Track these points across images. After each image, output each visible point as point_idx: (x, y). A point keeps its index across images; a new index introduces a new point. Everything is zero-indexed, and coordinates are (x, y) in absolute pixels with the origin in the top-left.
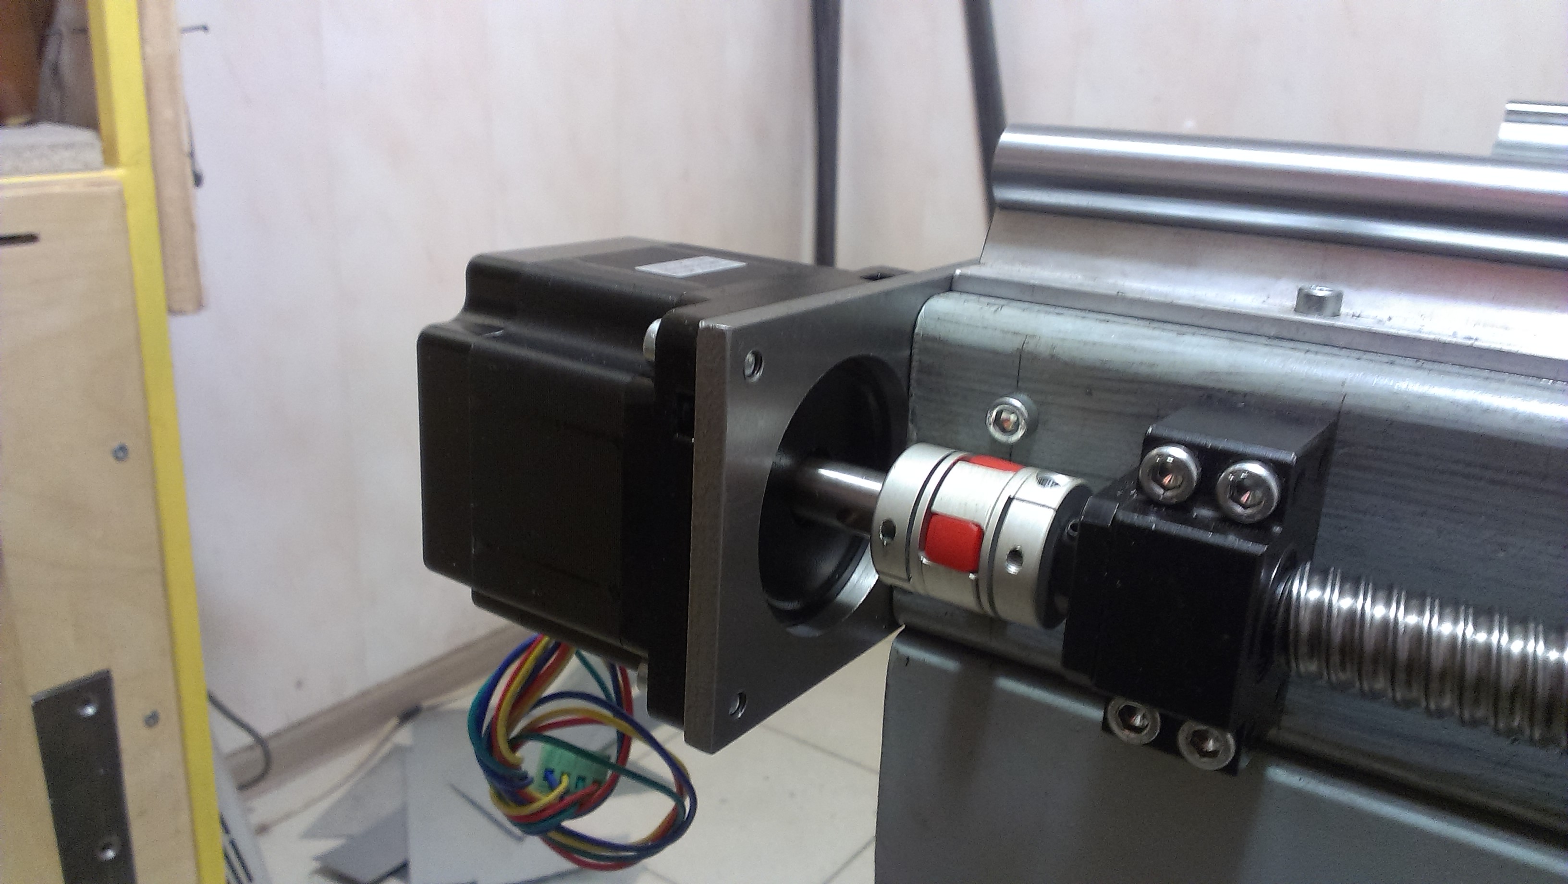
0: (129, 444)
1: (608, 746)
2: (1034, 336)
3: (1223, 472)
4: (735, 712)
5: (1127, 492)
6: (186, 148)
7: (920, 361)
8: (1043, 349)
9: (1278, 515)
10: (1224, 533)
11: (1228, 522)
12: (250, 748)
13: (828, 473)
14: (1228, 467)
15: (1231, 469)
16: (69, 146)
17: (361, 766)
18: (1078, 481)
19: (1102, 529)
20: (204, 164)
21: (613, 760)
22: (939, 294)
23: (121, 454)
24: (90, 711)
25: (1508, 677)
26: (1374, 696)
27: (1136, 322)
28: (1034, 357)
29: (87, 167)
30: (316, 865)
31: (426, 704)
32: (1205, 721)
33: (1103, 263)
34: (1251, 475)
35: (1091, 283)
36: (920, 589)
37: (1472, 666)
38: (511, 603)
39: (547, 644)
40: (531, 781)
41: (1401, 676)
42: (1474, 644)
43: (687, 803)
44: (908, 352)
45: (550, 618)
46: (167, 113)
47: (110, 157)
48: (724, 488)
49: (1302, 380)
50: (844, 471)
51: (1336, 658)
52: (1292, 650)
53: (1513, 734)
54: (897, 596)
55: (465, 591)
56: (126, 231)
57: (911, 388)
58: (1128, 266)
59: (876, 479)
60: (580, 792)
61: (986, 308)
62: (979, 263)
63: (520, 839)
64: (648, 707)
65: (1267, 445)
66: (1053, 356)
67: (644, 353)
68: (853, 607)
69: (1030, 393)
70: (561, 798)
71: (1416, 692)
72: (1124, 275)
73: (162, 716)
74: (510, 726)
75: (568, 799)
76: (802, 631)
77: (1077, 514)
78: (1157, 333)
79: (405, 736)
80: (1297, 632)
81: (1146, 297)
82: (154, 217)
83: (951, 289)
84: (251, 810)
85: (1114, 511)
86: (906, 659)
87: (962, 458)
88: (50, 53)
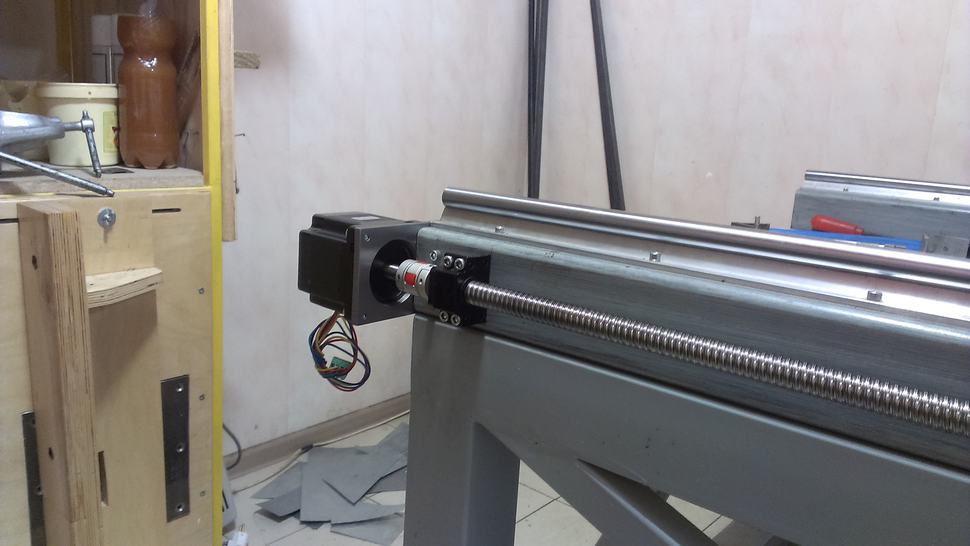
0: (204, 288)
1: (350, 350)
2: (440, 236)
4: (364, 318)
5: (441, 266)
6: (234, 179)
7: (419, 243)
8: (442, 239)
9: (465, 269)
10: (454, 272)
12: (233, 454)
15: (457, 260)
16: (192, 177)
17: (283, 469)
18: (436, 266)
20: (240, 186)
21: (352, 354)
22: (425, 227)
23: (202, 291)
24: (180, 390)
28: (440, 241)
29: (199, 185)
30: (258, 508)
31: (315, 444)
33: (465, 221)
44: (416, 242)
46: (228, 166)
47: (207, 182)
50: (391, 265)
56: (210, 209)
57: (417, 249)
59: (398, 266)
60: (341, 369)
62: (440, 221)
63: (353, 504)
67: (345, 235)
68: (401, 302)
69: (439, 249)
70: (335, 369)
73: (206, 397)
74: (320, 342)
77: (434, 272)
82: (221, 204)
85: (439, 270)
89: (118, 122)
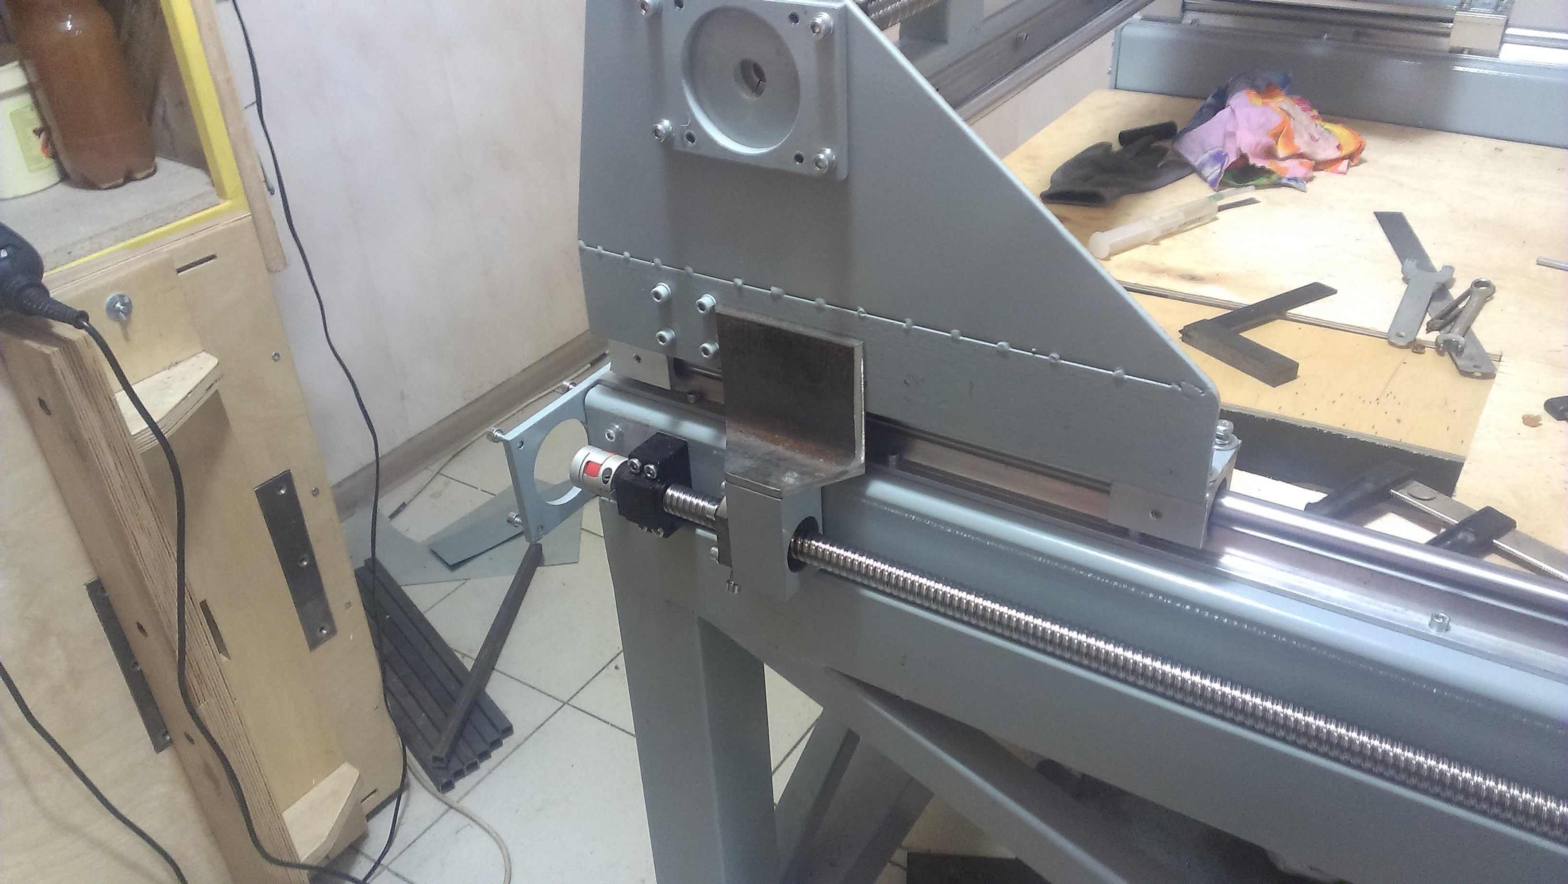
0: (279, 352)
3: (645, 466)
9: (658, 477)
11: (648, 479)
23: (277, 358)
24: (283, 492)
29: (212, 205)
47: (222, 195)
73: (320, 490)
89: (43, 119)
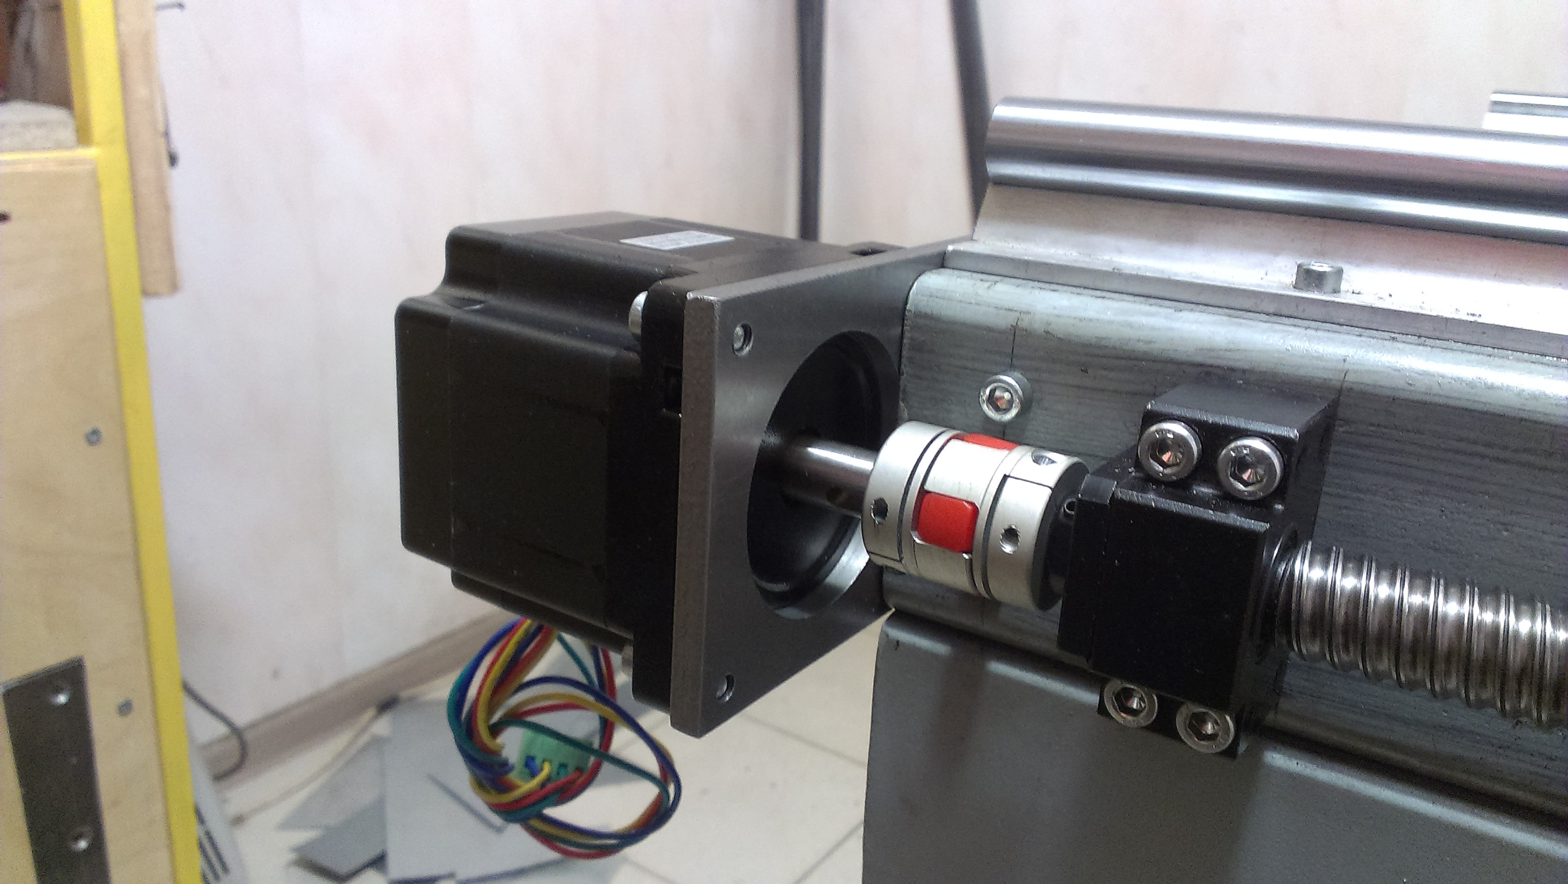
0: (102, 428)
1: (592, 735)
2: (1028, 313)
3: (1223, 449)
4: (723, 695)
5: (1124, 469)
6: (161, 128)
7: (912, 339)
8: (1038, 327)
9: (1280, 493)
10: (1224, 510)
11: (1230, 500)
12: (226, 738)
13: (818, 451)
14: (1228, 444)
15: (1233, 445)
16: (41, 124)
17: (340, 755)
18: (1075, 459)
19: (1101, 507)
20: (179, 144)
21: (596, 744)
22: (931, 270)
23: (95, 438)
24: (62, 699)
25: (1516, 658)
26: (1378, 677)
27: (1131, 298)
28: (1029, 334)
29: (59, 146)
30: (293, 856)
31: (404, 694)
32: (1202, 702)
33: (1097, 239)
34: (1253, 451)
35: (1087, 259)
36: (912, 570)
37: (1479, 645)
38: (494, 585)
39: (530, 626)
40: (512, 768)
41: (1406, 657)
42: (1480, 624)
43: (672, 789)
44: (899, 329)
45: (533, 599)
46: (141, 92)
47: (83, 136)
48: (712, 464)
49: (1302, 357)
50: (833, 449)
51: (1339, 639)
52: (1293, 629)
53: (1517, 716)
54: (888, 578)
55: (444, 572)
56: (98, 210)
57: (903, 366)
58: (1124, 243)
59: (866, 457)
60: (563, 779)
61: (979, 283)
62: (972, 240)
63: (499, 830)
64: (633, 693)
65: (1267, 421)
66: (1047, 332)
67: (630, 326)
68: (845, 587)
69: (1024, 370)
70: (543, 785)
71: (1421, 673)
72: (1120, 251)
73: (136, 704)
74: (491, 711)
75: (550, 786)
76: (790, 613)
77: (1074, 492)
78: (1154, 309)
79: (382, 726)
80: (1299, 611)
81: (1141, 273)
82: (127, 197)
83: (943, 266)
84: (225, 801)
85: (1112, 488)
86: (895, 642)
87: (953, 436)
88: (22, 30)
